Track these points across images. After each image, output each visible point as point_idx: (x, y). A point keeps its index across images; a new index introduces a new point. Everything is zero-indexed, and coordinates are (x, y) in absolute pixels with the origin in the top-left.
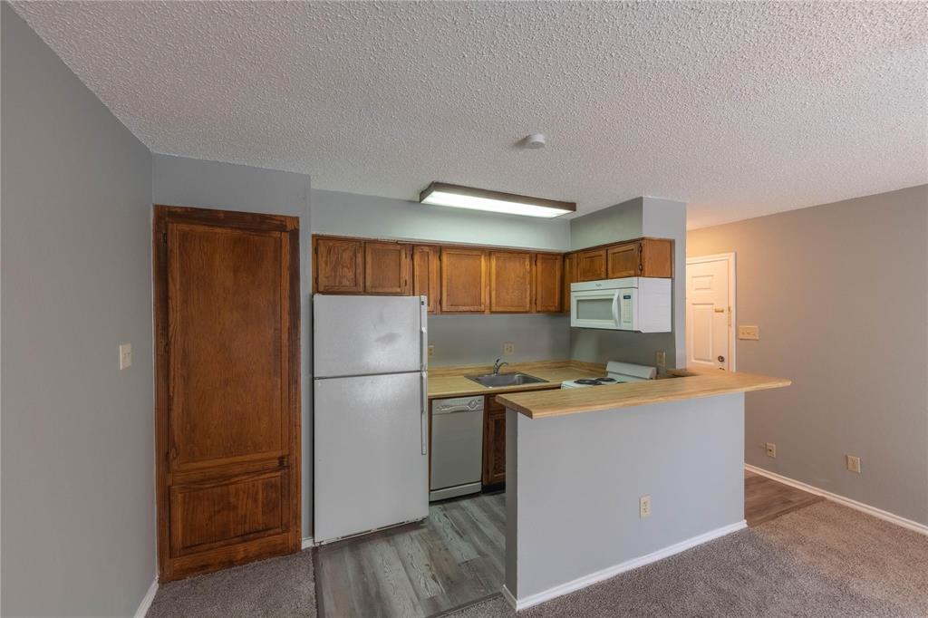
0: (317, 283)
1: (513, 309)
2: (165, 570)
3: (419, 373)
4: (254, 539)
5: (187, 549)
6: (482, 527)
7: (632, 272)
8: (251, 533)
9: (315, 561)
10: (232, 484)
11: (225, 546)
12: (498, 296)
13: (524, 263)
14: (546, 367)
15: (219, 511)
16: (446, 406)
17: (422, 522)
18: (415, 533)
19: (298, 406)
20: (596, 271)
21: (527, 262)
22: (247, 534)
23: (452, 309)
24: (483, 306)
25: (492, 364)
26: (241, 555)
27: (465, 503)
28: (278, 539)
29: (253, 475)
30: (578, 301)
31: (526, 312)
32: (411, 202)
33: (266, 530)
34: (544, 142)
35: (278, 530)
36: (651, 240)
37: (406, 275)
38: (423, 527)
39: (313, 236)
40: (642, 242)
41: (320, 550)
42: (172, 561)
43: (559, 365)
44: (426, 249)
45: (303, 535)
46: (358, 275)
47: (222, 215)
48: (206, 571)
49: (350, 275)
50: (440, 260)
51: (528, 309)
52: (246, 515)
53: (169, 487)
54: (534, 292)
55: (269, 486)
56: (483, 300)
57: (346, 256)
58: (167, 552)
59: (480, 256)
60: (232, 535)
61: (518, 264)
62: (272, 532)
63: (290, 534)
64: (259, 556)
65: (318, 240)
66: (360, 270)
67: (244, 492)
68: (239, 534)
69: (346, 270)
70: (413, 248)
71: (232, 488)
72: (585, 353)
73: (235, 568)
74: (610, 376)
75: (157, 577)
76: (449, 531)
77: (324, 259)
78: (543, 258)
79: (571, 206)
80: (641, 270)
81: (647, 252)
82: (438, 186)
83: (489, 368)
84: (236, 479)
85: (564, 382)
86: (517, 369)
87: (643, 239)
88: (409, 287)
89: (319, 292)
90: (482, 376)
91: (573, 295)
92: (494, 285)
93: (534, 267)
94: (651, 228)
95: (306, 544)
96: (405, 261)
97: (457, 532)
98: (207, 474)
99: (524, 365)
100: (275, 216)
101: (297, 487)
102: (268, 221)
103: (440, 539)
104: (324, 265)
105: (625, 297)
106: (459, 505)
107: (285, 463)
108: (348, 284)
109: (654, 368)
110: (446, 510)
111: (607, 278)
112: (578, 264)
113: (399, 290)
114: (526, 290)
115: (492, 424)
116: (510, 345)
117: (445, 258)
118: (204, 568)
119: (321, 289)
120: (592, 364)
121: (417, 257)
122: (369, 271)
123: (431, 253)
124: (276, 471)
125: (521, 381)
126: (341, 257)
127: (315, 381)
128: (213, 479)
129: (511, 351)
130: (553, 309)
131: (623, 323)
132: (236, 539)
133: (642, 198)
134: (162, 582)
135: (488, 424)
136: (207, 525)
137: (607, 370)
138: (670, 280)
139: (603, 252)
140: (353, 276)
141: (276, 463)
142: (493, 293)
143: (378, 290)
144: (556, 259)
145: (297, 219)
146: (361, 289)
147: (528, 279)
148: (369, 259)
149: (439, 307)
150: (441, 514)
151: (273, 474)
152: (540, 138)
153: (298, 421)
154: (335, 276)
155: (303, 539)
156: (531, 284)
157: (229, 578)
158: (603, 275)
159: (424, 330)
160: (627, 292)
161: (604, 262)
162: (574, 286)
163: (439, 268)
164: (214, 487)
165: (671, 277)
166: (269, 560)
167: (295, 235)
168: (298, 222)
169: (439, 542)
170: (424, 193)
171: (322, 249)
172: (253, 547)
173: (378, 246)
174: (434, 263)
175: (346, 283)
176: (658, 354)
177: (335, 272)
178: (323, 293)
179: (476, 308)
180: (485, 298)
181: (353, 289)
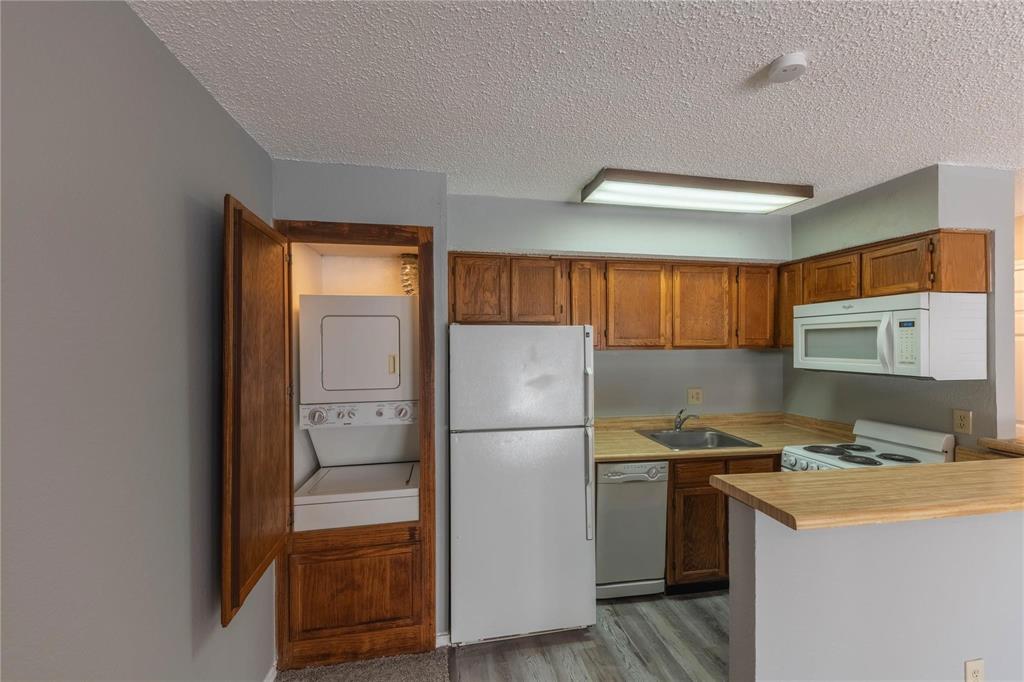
0: (454, 310)
1: (704, 343)
2: (285, 655)
3: (583, 429)
4: (381, 629)
5: (309, 632)
6: (672, 652)
7: (915, 285)
8: (377, 621)
9: (451, 669)
10: (357, 557)
11: (349, 633)
12: (683, 325)
13: (720, 279)
14: (751, 423)
15: (342, 590)
16: (616, 474)
17: (587, 629)
18: (578, 646)
19: (431, 465)
20: (840, 286)
21: (725, 278)
22: (373, 622)
23: (622, 342)
24: (662, 338)
25: (674, 415)
26: (366, 647)
27: (644, 607)
28: (409, 631)
29: (380, 548)
30: (807, 332)
31: (724, 347)
32: (569, 203)
33: (394, 619)
34: (805, 64)
35: (408, 621)
36: (951, 233)
37: (561, 299)
38: (588, 639)
39: (450, 254)
40: (935, 238)
41: (458, 653)
42: (291, 644)
43: (769, 420)
44: (587, 265)
45: (437, 629)
46: (502, 300)
47: (346, 229)
48: (328, 661)
49: (493, 300)
50: (606, 278)
51: (725, 343)
52: (371, 597)
53: (289, 555)
54: (734, 319)
55: (398, 563)
56: (662, 330)
57: (489, 276)
58: (286, 633)
59: (659, 271)
60: (357, 621)
61: (711, 280)
62: (401, 622)
63: (423, 627)
64: (387, 651)
65: (455, 257)
66: (504, 295)
67: (370, 569)
68: (364, 620)
69: (488, 294)
70: (569, 264)
71: (357, 563)
72: (812, 405)
73: (359, 662)
74: (859, 442)
75: (275, 663)
76: (625, 650)
77: (462, 282)
78: (747, 272)
79: (806, 191)
80: (933, 281)
81: (945, 253)
82: (609, 174)
83: (669, 421)
84: (361, 552)
85: (787, 449)
86: (707, 424)
87: (938, 231)
88: (565, 314)
89: (456, 322)
90: (660, 431)
91: (797, 323)
92: (677, 310)
93: (734, 285)
94: (953, 214)
95: (441, 641)
96: (561, 282)
97: (637, 655)
98: (330, 543)
99: (716, 418)
100: (405, 227)
101: (430, 567)
102: (396, 233)
103: (615, 663)
104: (462, 288)
105: (902, 325)
106: (635, 610)
107: (417, 537)
108: (491, 312)
109: (950, 437)
110: (618, 615)
111: (861, 295)
112: (804, 279)
113: (552, 318)
114: (723, 317)
115: (680, 502)
116: (698, 391)
117: (612, 276)
118: (325, 657)
119: (459, 318)
120: (822, 421)
121: (575, 276)
122: (515, 295)
123: (594, 270)
124: (407, 546)
125: (716, 442)
126: (483, 277)
127: (452, 435)
128: (336, 550)
129: (698, 398)
130: (762, 343)
131: (897, 365)
132: (360, 627)
133: (937, 166)
134: (281, 669)
135: (674, 500)
136: (329, 605)
137: (854, 432)
138: (985, 295)
139: (854, 259)
140: (497, 302)
141: (407, 536)
142: (677, 322)
143: (526, 319)
144: (768, 272)
145: (430, 230)
146: (507, 318)
147: (726, 300)
148: (516, 280)
149: (604, 340)
150: (611, 620)
151: (404, 550)
152: (798, 58)
153: (431, 484)
154: (476, 302)
155: (438, 634)
156: (730, 307)
157: (352, 676)
158: (854, 291)
159: (590, 371)
160: (907, 317)
161: (855, 273)
162: (798, 310)
163: (603, 288)
164: (337, 560)
165: (987, 289)
166: (398, 658)
167: (427, 250)
168: (432, 234)
169: (611, 668)
170: (587, 189)
171: (460, 269)
172: (380, 638)
173: (526, 263)
174: (598, 282)
175: (488, 310)
176: (957, 414)
177: (476, 297)
178: (461, 323)
179: (653, 341)
180: (665, 328)
181: (497, 318)
